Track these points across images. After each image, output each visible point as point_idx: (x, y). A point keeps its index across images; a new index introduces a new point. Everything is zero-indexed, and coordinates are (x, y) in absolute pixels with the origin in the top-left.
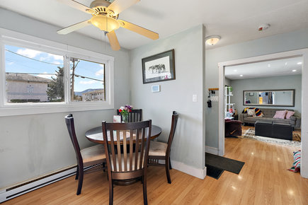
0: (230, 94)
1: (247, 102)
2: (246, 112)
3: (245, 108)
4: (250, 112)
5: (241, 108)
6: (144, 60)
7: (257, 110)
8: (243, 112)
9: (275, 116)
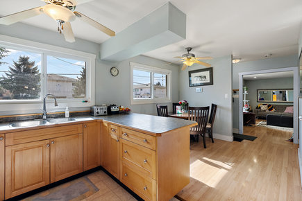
0: (246, 92)
1: (260, 99)
2: (260, 107)
3: (259, 104)
4: (263, 108)
5: (255, 104)
6: (190, 73)
7: (269, 106)
8: (257, 108)
9: (285, 111)
